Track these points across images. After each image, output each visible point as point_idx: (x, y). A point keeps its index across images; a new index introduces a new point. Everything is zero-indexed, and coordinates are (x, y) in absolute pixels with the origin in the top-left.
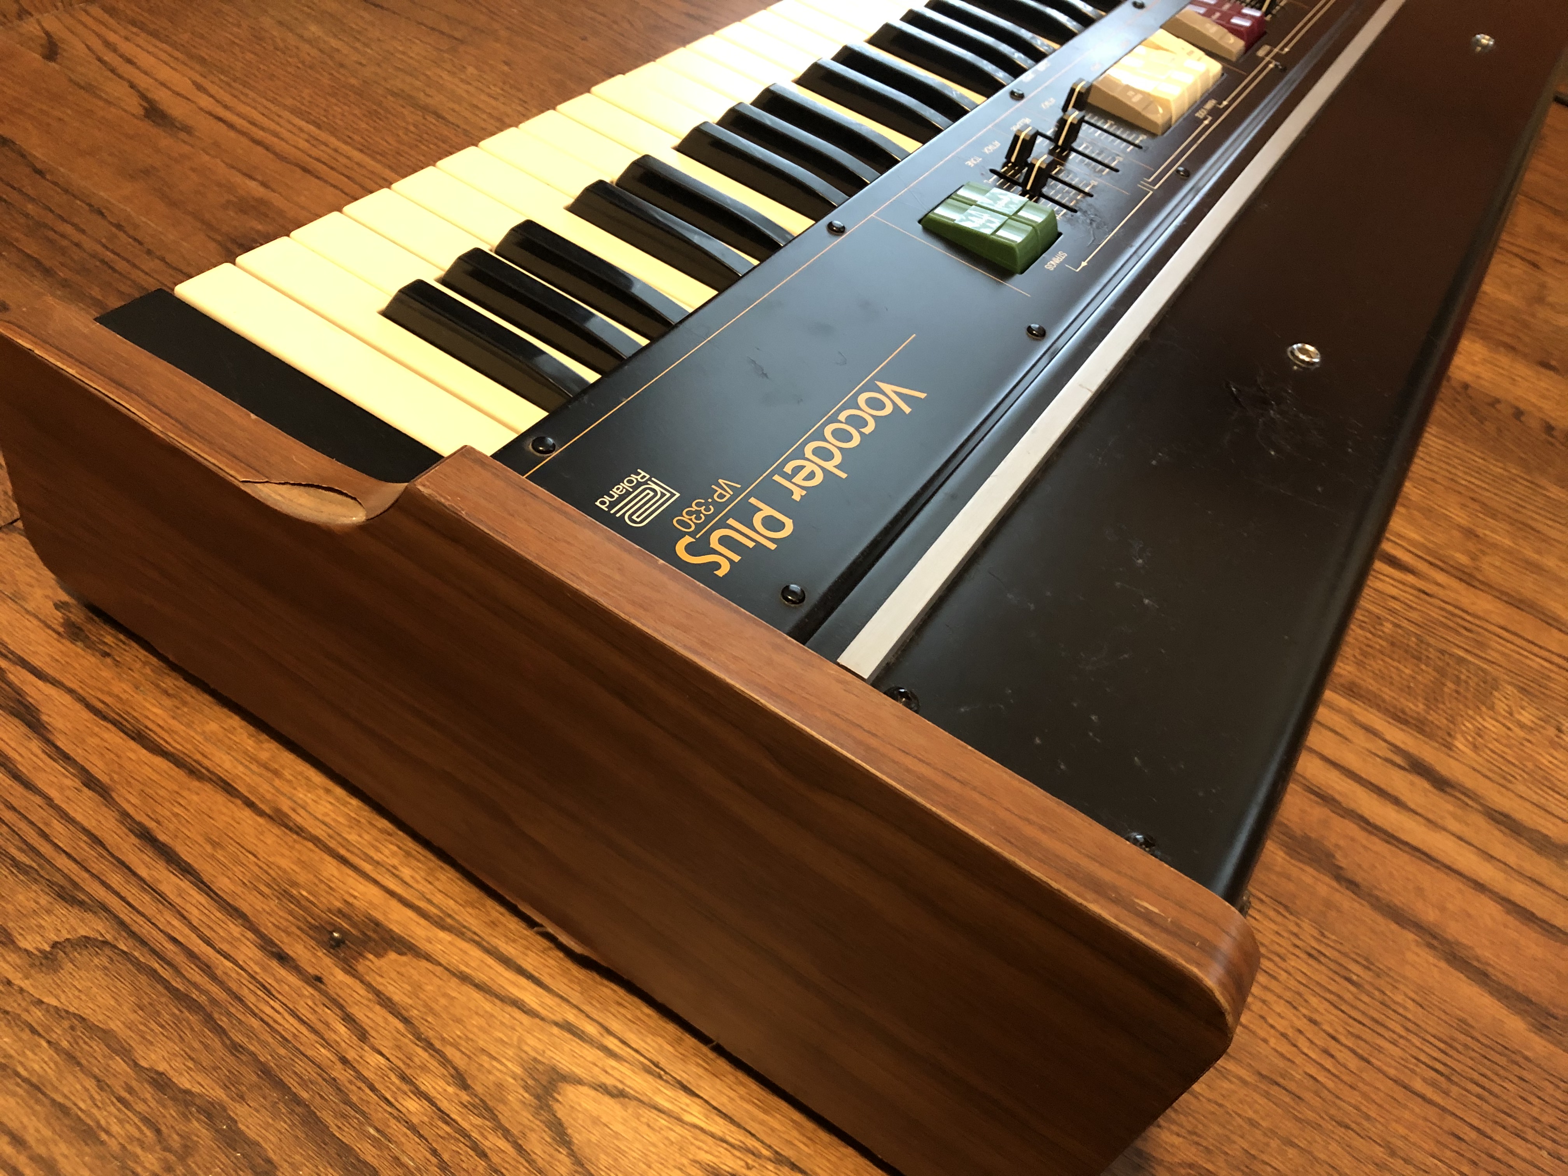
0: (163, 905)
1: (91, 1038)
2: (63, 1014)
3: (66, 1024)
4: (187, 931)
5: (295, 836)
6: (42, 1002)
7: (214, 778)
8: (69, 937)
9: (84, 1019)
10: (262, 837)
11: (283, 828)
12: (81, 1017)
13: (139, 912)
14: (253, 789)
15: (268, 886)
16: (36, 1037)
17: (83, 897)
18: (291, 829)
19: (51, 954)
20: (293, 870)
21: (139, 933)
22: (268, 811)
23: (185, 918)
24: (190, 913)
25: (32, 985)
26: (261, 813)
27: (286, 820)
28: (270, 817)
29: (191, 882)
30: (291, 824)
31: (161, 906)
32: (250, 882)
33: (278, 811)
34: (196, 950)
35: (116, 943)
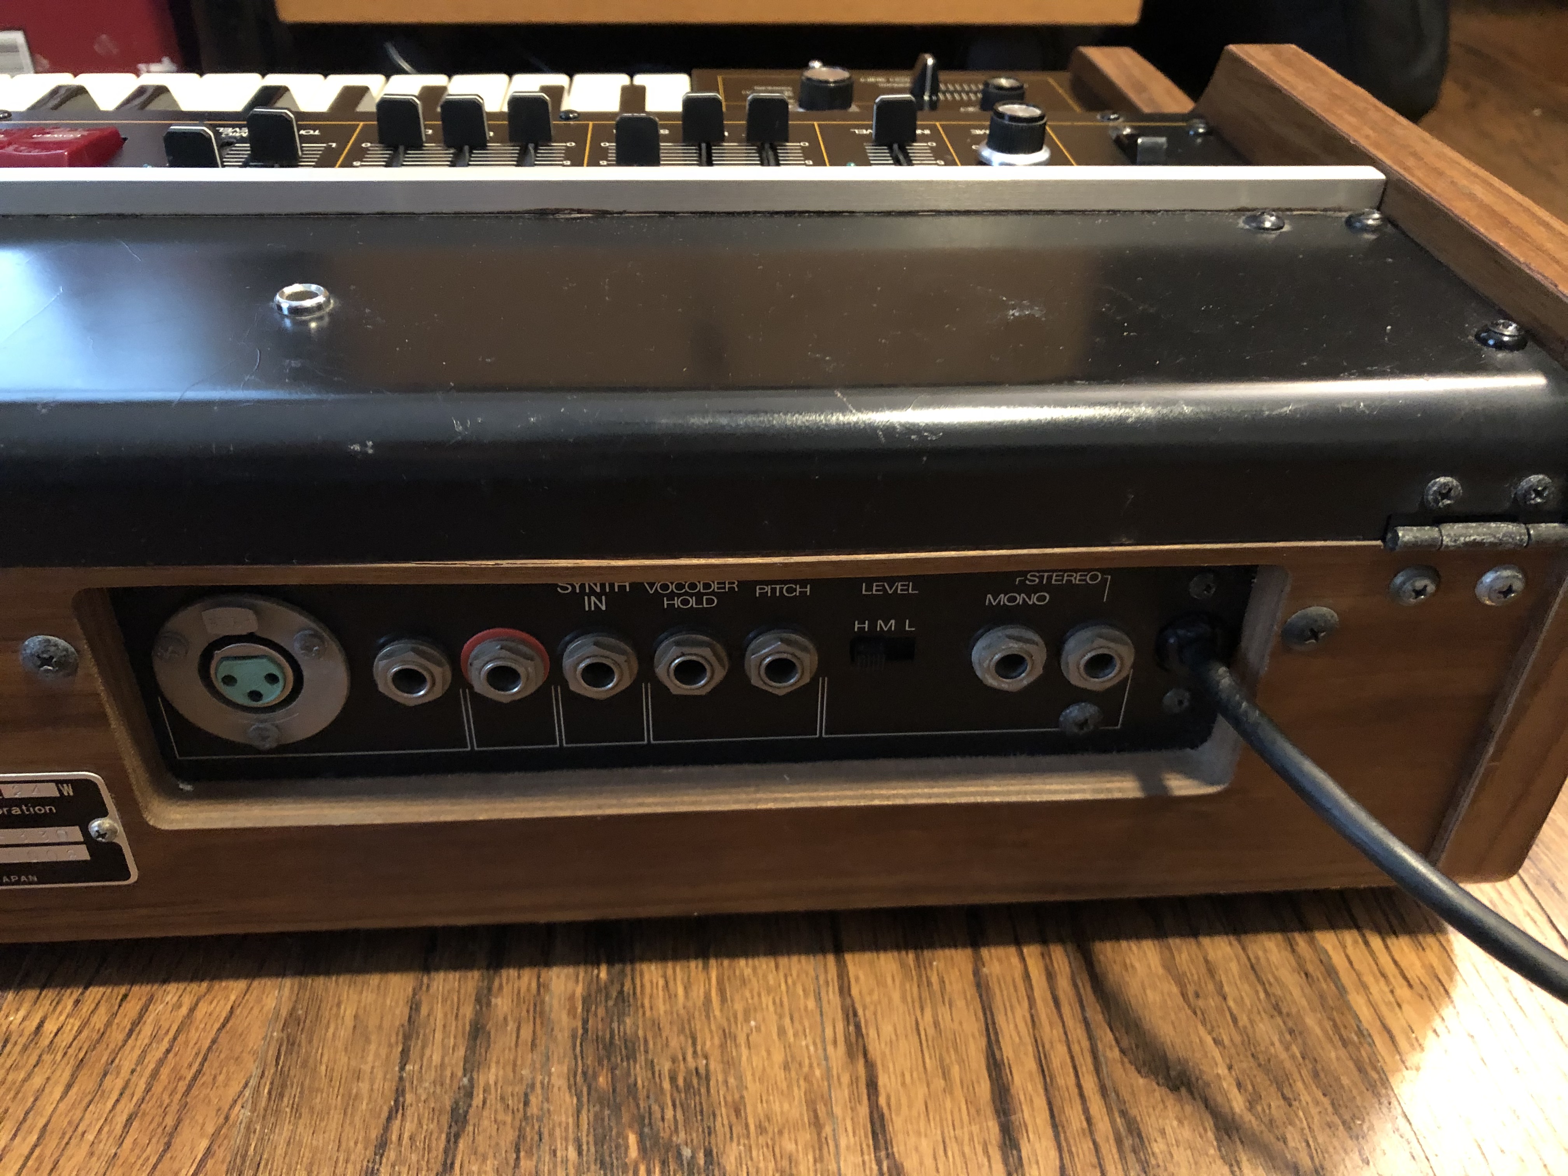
0: (1043, 1047)
1: (1185, 974)
2: (1199, 1013)
3: (1201, 1003)
4: (1039, 1003)
5: (860, 1012)
6: (1214, 1040)
7: (883, 1154)
8: (1156, 1086)
9: (1183, 995)
10: (894, 1037)
11: (864, 1031)
12: (1184, 999)
13: (1072, 1058)
14: (854, 1098)
15: (929, 984)
16: (1235, 1012)
17: (1118, 1120)
18: (858, 1027)
19: (1182, 1083)
20: (894, 980)
21: (1085, 1035)
22: (861, 1063)
23: (1032, 1016)
24: (1024, 1017)
25: (1217, 1065)
26: (870, 1066)
27: (853, 1038)
28: (865, 1055)
29: (1000, 1049)
30: (852, 1028)
31: (1047, 1046)
32: (944, 1002)
33: (851, 1054)
34: (1044, 978)
35: (1114, 1043)
